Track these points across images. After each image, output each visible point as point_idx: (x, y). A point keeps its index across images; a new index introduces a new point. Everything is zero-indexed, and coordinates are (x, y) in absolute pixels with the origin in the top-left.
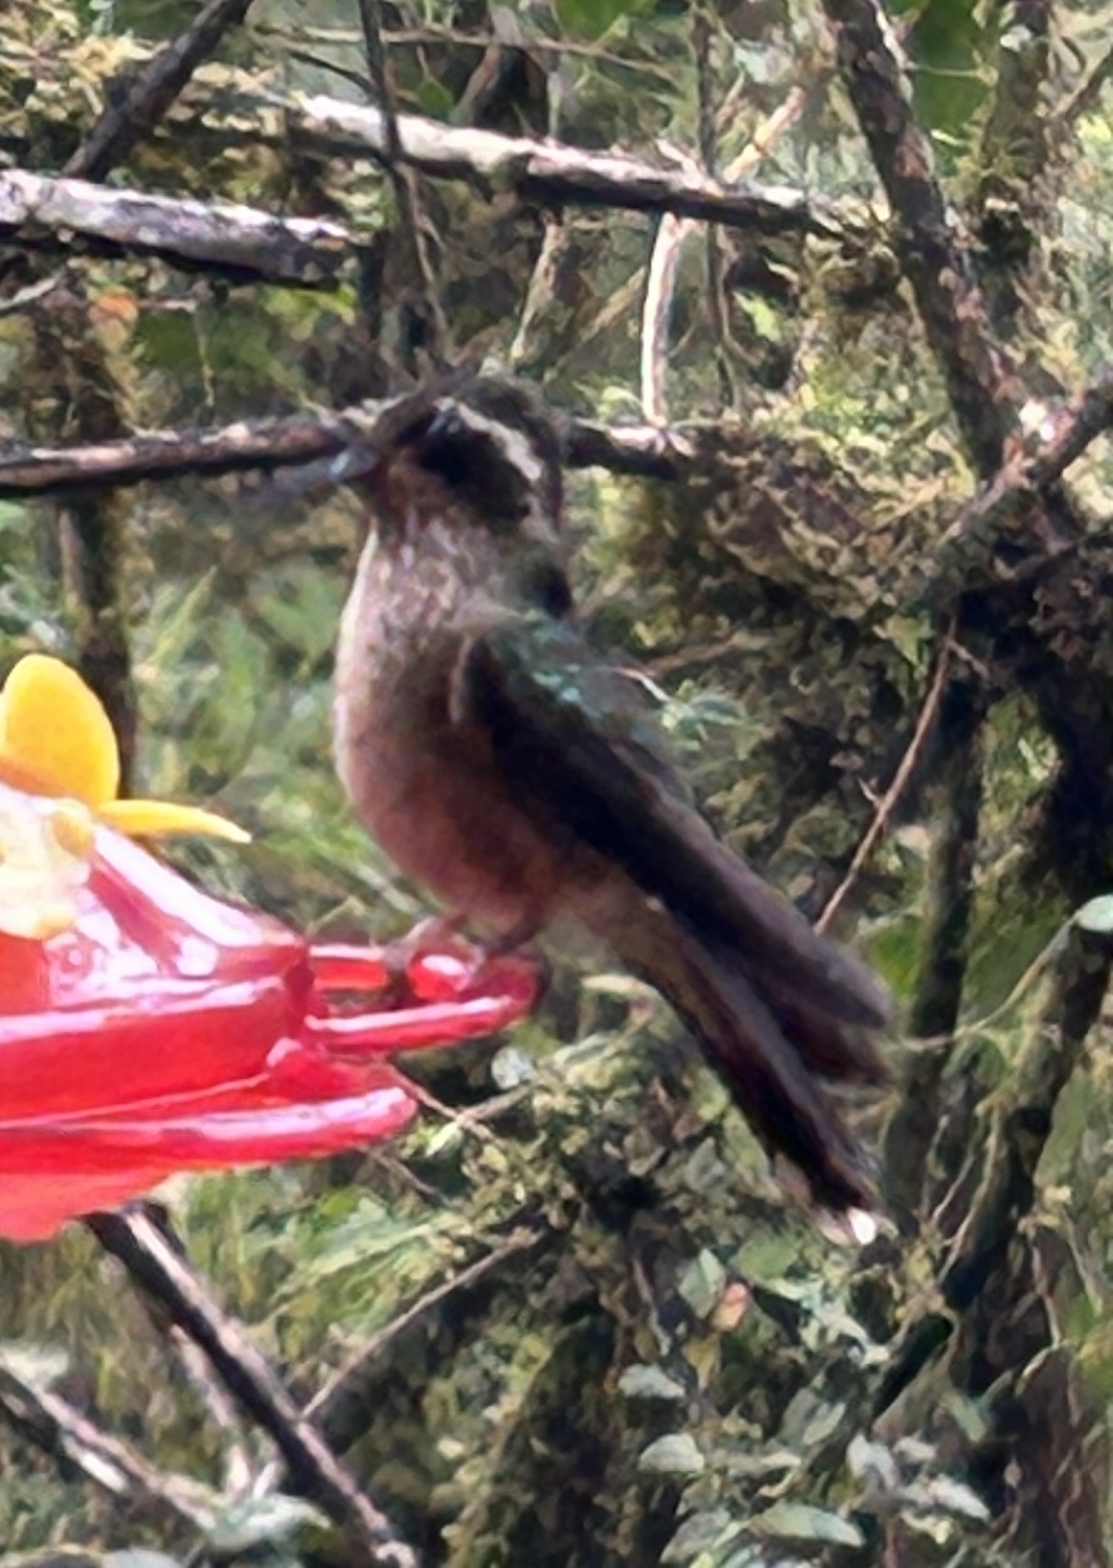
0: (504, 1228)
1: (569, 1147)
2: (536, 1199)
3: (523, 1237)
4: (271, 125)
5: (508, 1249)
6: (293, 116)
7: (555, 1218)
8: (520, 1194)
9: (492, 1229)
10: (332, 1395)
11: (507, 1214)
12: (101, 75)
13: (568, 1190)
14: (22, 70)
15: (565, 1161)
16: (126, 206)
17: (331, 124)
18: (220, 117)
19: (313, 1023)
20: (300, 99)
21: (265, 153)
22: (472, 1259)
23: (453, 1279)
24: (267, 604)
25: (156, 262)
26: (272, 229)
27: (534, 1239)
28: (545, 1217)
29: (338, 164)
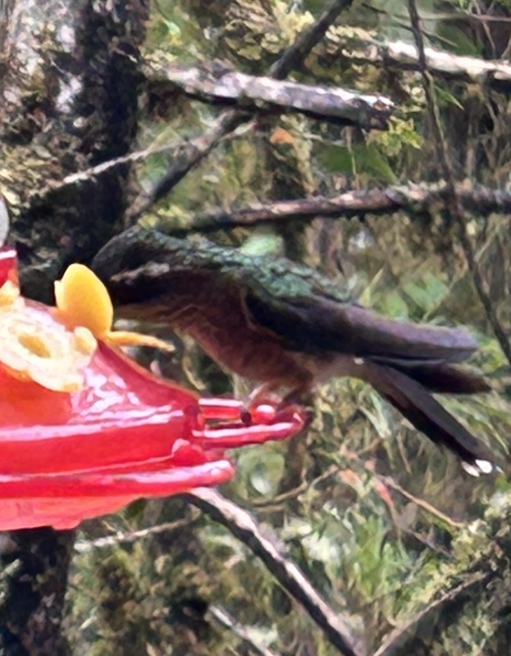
0: (470, 571)
1: (501, 534)
2: (485, 558)
3: (479, 576)
4: (373, 55)
5: (472, 581)
6: (384, 51)
7: (494, 567)
8: (478, 555)
9: (464, 572)
10: (386, 650)
11: (471, 565)
12: (296, 32)
13: (500, 554)
14: (260, 29)
15: (499, 541)
16: (288, 90)
17: (403, 55)
18: (350, 51)
19: (196, 433)
20: (388, 43)
21: (372, 69)
22: (455, 586)
23: (445, 596)
24: (410, 288)
25: (302, 116)
26: (355, 100)
27: (484, 576)
28: (489, 566)
29: (405, 73)
